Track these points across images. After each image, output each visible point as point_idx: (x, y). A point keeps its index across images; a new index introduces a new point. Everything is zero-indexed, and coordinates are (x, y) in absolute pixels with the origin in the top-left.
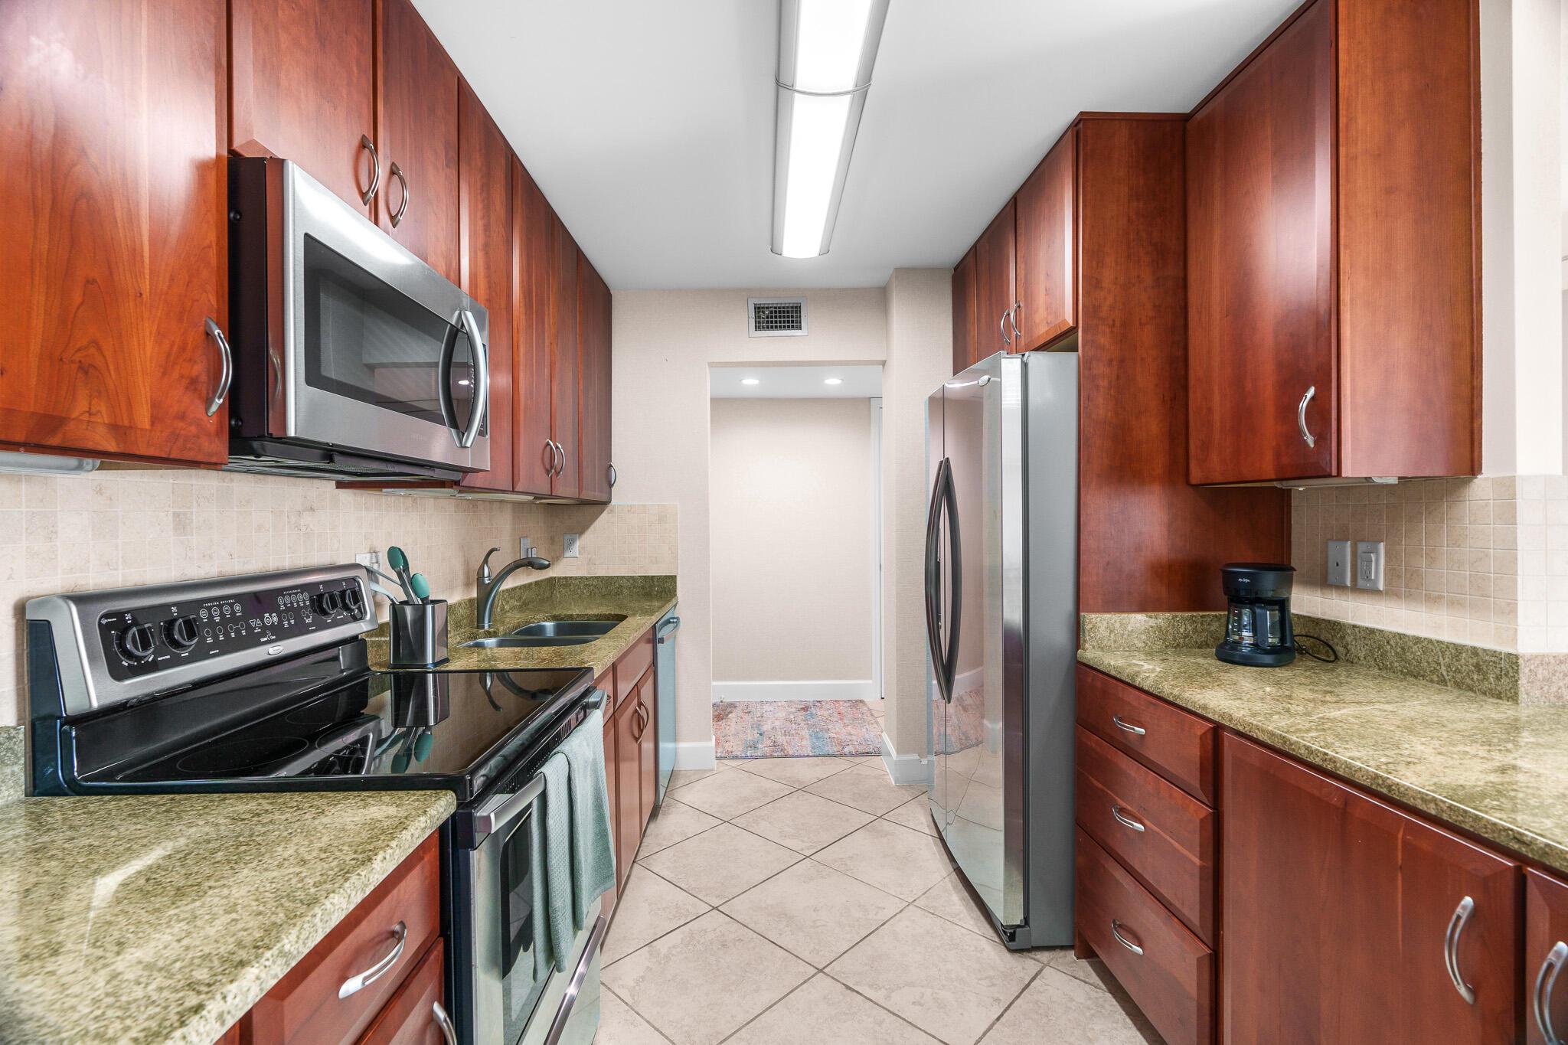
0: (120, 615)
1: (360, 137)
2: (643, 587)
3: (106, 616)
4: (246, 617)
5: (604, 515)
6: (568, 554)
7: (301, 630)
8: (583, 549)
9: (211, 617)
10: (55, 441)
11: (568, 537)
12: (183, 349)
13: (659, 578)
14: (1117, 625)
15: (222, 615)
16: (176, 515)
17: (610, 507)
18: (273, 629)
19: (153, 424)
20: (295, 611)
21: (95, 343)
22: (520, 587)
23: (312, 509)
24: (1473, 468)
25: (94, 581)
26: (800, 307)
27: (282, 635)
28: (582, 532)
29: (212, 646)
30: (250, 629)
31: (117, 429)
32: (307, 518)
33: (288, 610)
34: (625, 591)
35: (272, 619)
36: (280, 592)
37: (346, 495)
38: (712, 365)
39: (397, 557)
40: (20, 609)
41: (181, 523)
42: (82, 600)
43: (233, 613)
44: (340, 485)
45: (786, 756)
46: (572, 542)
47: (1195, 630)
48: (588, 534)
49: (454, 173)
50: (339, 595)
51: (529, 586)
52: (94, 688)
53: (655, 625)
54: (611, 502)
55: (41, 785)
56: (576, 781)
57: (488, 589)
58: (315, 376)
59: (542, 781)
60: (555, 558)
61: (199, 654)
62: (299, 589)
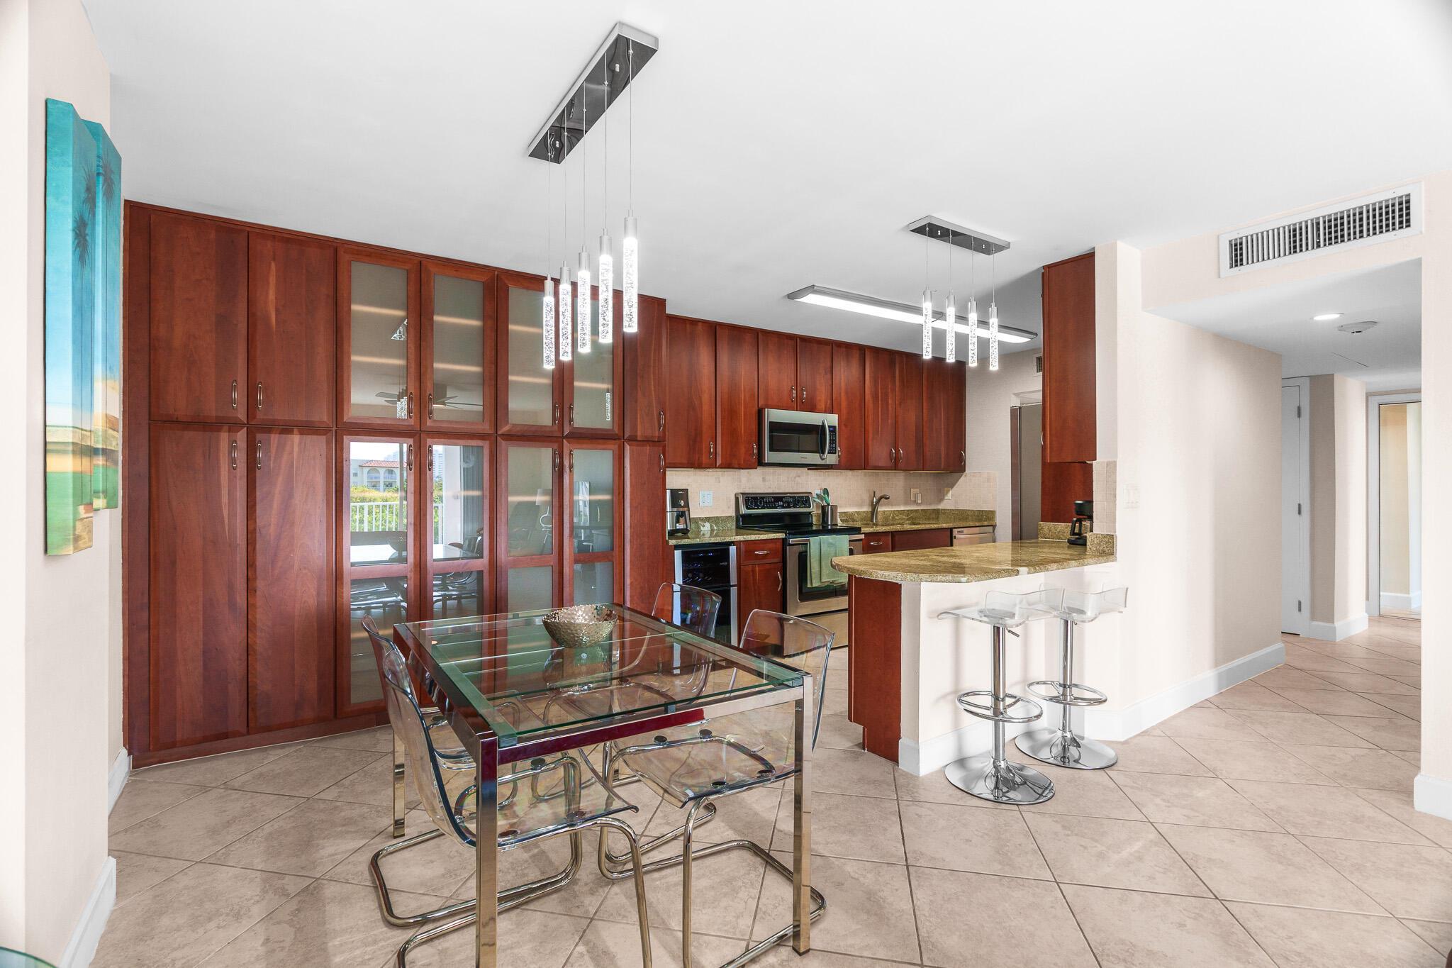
0: (750, 497)
1: (791, 386)
2: (978, 516)
3: (747, 497)
4: (774, 501)
5: (962, 478)
6: (946, 498)
7: (789, 507)
8: (952, 496)
9: (766, 500)
10: (732, 465)
11: (946, 489)
12: (749, 450)
13: (986, 511)
15: (769, 500)
17: (965, 474)
18: (781, 506)
19: (745, 461)
20: (789, 503)
21: (736, 451)
22: (908, 511)
23: (799, 476)
25: (747, 491)
27: (783, 507)
28: (951, 488)
29: (765, 506)
30: (775, 505)
31: (739, 462)
32: (797, 478)
33: (786, 502)
34: (970, 518)
35: (780, 503)
36: (785, 497)
37: (811, 472)
38: (1015, 395)
39: (826, 491)
40: (735, 495)
41: (764, 480)
42: (742, 494)
43: (771, 500)
44: (809, 469)
46: (948, 492)
48: (955, 488)
49: (829, 376)
50: (804, 500)
51: (916, 511)
52: (743, 510)
53: (951, 530)
54: (965, 471)
55: (738, 527)
56: (822, 545)
57: (874, 507)
58: (771, 449)
59: (809, 540)
60: (941, 500)
61: (763, 508)
62: (790, 497)
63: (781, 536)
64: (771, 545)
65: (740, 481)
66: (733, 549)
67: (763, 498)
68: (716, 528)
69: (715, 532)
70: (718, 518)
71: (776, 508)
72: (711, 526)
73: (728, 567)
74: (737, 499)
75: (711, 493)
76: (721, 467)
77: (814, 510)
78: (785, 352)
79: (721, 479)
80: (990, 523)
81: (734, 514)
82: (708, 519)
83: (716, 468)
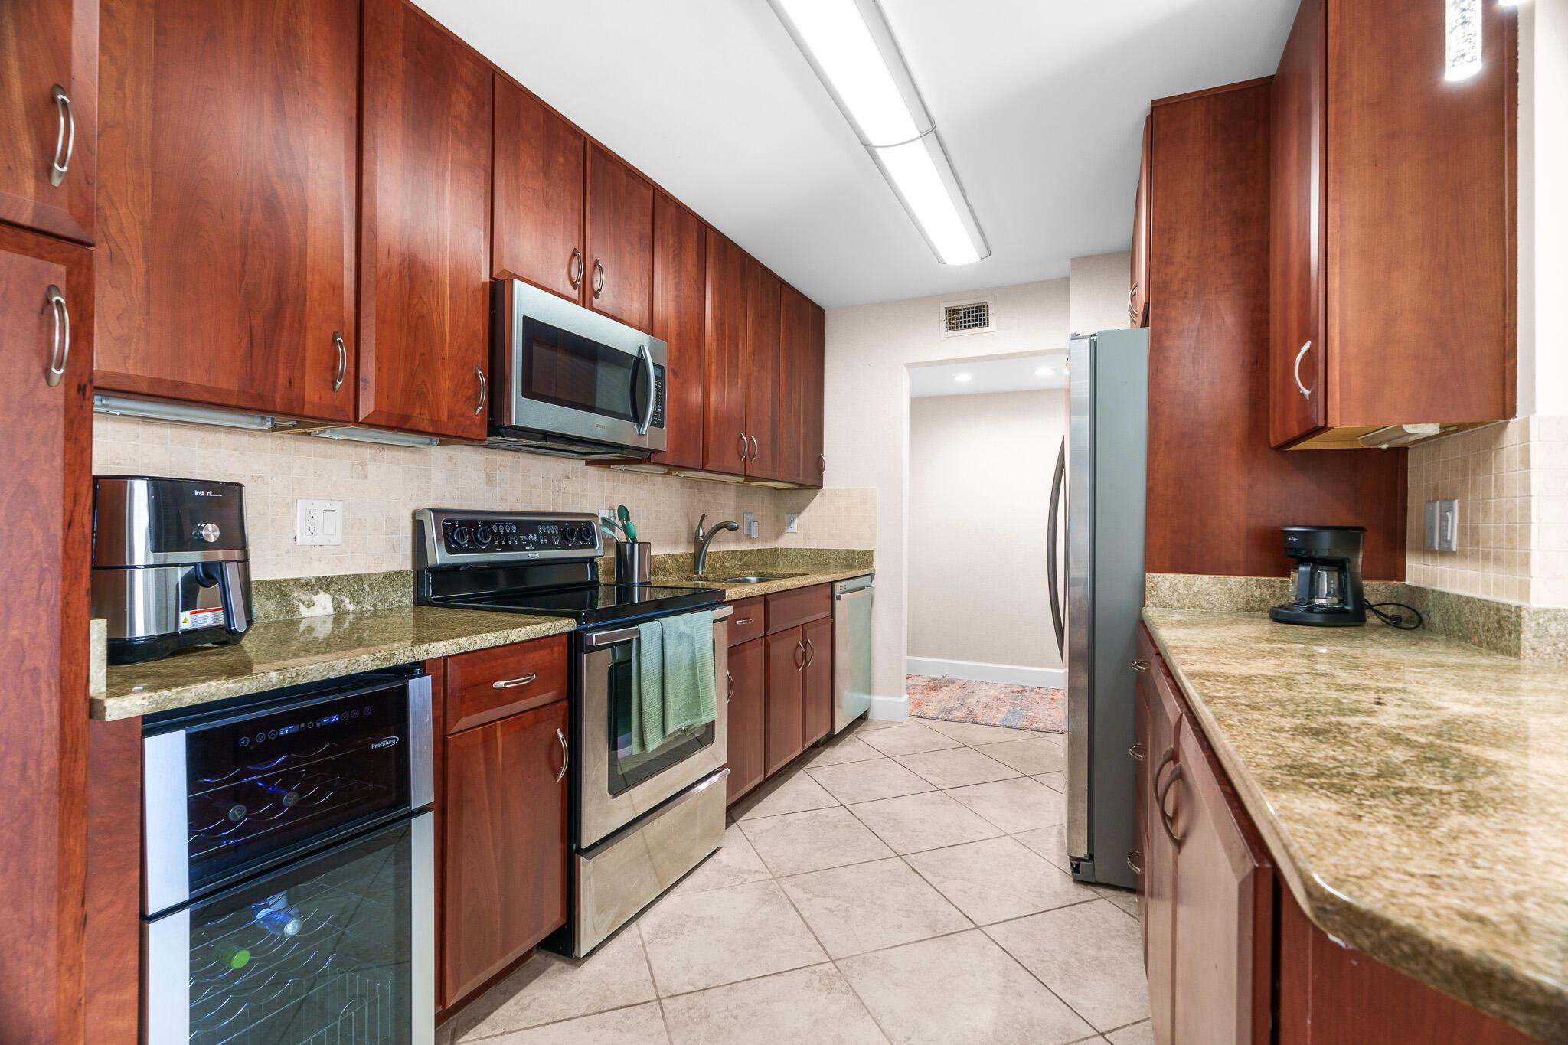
0: (453, 521)
1: (573, 249)
2: (846, 559)
3: (446, 521)
4: (518, 534)
5: (818, 498)
6: (789, 530)
7: (549, 546)
8: (800, 526)
9: (498, 530)
10: (407, 426)
11: (789, 515)
12: (463, 383)
13: (859, 552)
14: (1181, 585)
15: (504, 530)
16: (488, 475)
17: (822, 491)
18: (534, 543)
19: (448, 419)
20: (550, 537)
21: (424, 382)
22: (741, 552)
23: (568, 478)
24: (1507, 409)
25: (447, 504)
26: (988, 306)
27: (538, 547)
28: (800, 513)
29: (496, 546)
30: (520, 541)
31: (433, 422)
32: (565, 483)
33: (543, 534)
34: (831, 562)
35: (533, 537)
36: (540, 523)
37: (592, 471)
38: (908, 366)
39: (624, 513)
40: (414, 514)
41: (490, 480)
42: (436, 512)
43: (511, 530)
44: (589, 463)
45: (973, 723)
46: (792, 521)
47: (1273, 595)
48: (802, 516)
49: (648, 254)
50: (578, 530)
51: (751, 552)
52: (439, 555)
53: (832, 584)
54: (822, 487)
55: (419, 600)
56: (667, 641)
57: (700, 546)
58: (528, 392)
59: (638, 631)
60: (779, 534)
61: (491, 549)
62: (555, 523)
63: (567, 625)
64: (539, 657)
65: (429, 480)
66: (420, 690)
67: (491, 523)
68: (350, 607)
69: (350, 618)
70: (358, 578)
71: (522, 548)
72: (336, 604)
73: (402, 751)
74: (418, 527)
75: (337, 506)
76: (372, 424)
77: (602, 554)
78: (561, 160)
79: (372, 468)
80: (867, 571)
81: (407, 566)
82: (325, 583)
83: (356, 422)
